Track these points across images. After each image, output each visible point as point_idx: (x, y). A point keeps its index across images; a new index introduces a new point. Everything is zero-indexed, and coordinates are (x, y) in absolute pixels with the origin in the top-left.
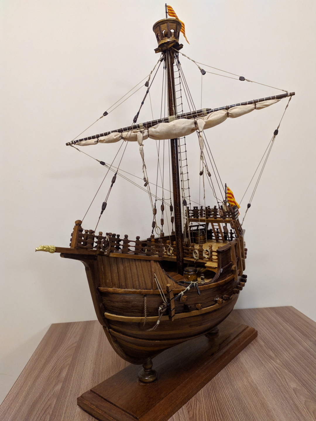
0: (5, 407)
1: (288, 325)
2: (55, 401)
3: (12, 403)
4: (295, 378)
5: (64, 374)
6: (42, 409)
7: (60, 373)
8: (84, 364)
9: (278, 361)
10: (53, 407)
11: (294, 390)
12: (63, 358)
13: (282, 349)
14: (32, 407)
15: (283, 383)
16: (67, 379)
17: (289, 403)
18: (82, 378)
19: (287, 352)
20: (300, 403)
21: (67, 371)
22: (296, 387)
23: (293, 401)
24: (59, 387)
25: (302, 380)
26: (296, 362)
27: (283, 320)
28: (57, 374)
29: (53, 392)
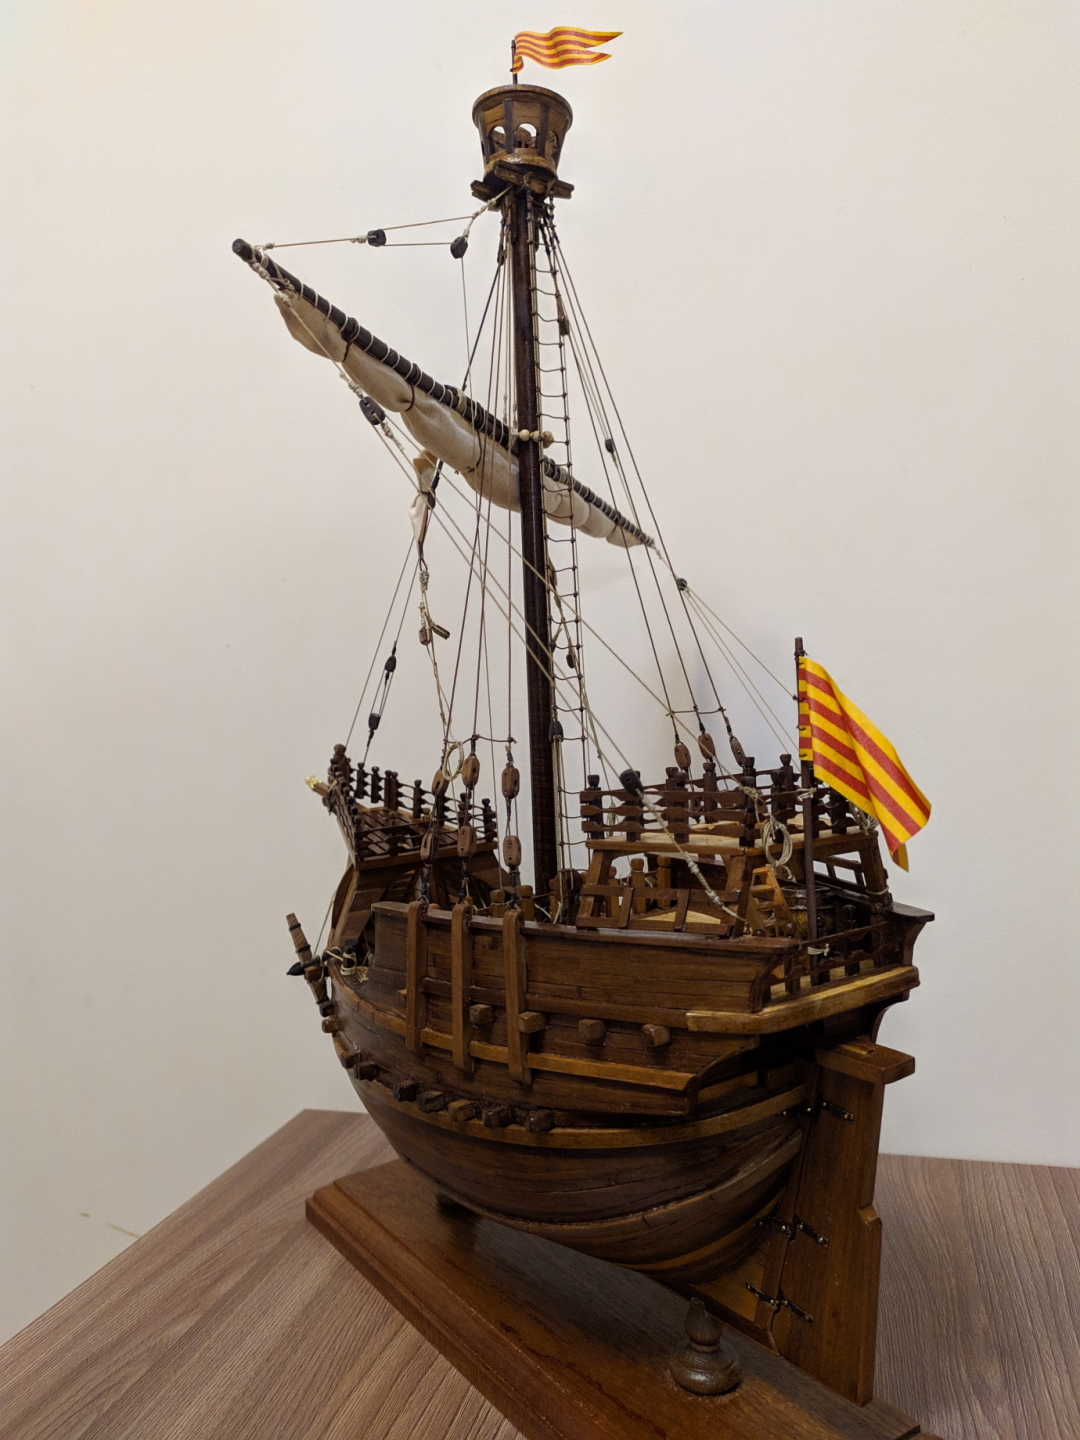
2: (141, 1373)
3: (30, 1349)
5: (224, 1288)
6: (92, 1391)
7: (216, 1282)
8: (306, 1264)
9: (1003, 1413)
10: (124, 1390)
12: (259, 1230)
14: (72, 1373)
16: (224, 1305)
18: (266, 1311)
21: (240, 1278)
24: (182, 1328)
28: (208, 1282)
29: (159, 1339)
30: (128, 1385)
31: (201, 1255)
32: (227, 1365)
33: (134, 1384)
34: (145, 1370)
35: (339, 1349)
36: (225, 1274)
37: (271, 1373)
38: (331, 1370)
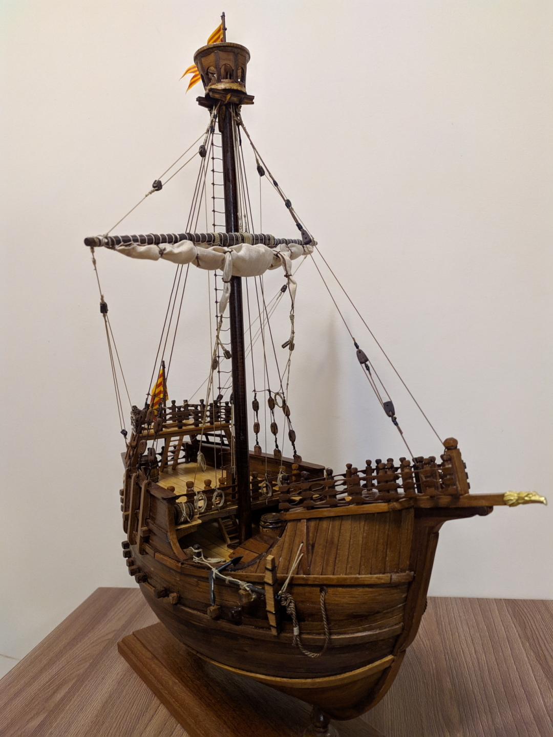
5: (59, 696)
7: (54, 693)
8: (103, 679)
12: (76, 660)
16: (59, 707)
18: (82, 709)
21: (67, 690)
24: (39, 720)
27: (520, 636)
28: (49, 693)
29: (23, 730)
31: (44, 678)
36: (59, 688)
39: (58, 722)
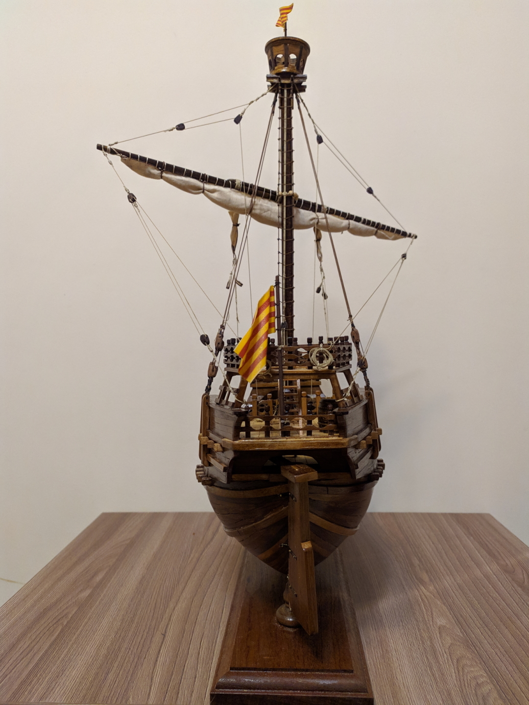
0: (5, 612)
1: (471, 541)
2: (75, 611)
3: (15, 608)
4: (448, 614)
5: (99, 578)
6: (54, 619)
7: (93, 577)
8: (132, 567)
9: (431, 588)
11: (439, 628)
12: (103, 557)
13: (445, 572)
14: (41, 614)
15: (426, 617)
16: (101, 585)
17: (423, 643)
18: (122, 585)
19: (451, 576)
20: (441, 646)
21: (104, 574)
22: (445, 624)
23: (431, 643)
24: (87, 593)
25: (459, 616)
26: (460, 591)
27: (464, 533)
28: (89, 577)
29: (77, 598)
30: (70, 616)
31: (80, 569)
32: (114, 604)
33: (74, 615)
34: (76, 609)
35: (162, 593)
36: (96, 574)
37: (135, 605)
38: (162, 601)
39: (104, 592)
